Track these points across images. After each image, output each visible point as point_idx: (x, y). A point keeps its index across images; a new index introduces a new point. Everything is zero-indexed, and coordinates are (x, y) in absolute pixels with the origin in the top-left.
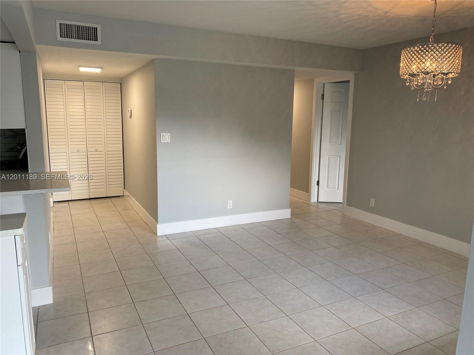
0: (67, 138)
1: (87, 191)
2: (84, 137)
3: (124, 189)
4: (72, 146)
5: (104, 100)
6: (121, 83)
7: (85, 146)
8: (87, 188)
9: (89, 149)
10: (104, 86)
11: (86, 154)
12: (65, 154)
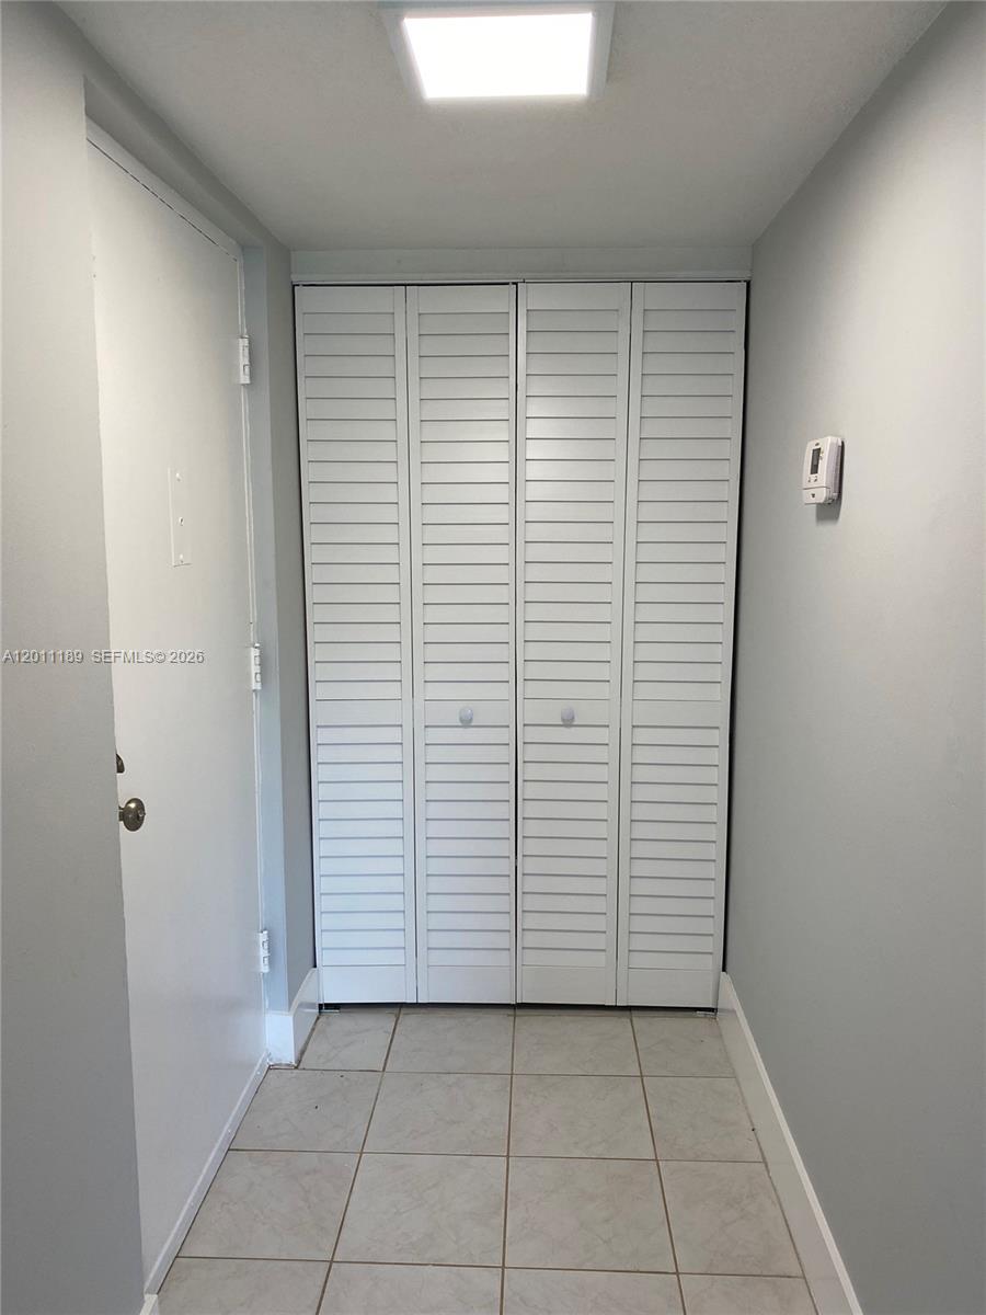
0: (406, 642)
1: (505, 959)
2: (505, 653)
3: (724, 970)
4: (434, 691)
5: (636, 396)
6: (748, 283)
7: (506, 692)
8: (505, 941)
9: (529, 712)
10: (638, 308)
11: (506, 736)
12: (393, 735)
